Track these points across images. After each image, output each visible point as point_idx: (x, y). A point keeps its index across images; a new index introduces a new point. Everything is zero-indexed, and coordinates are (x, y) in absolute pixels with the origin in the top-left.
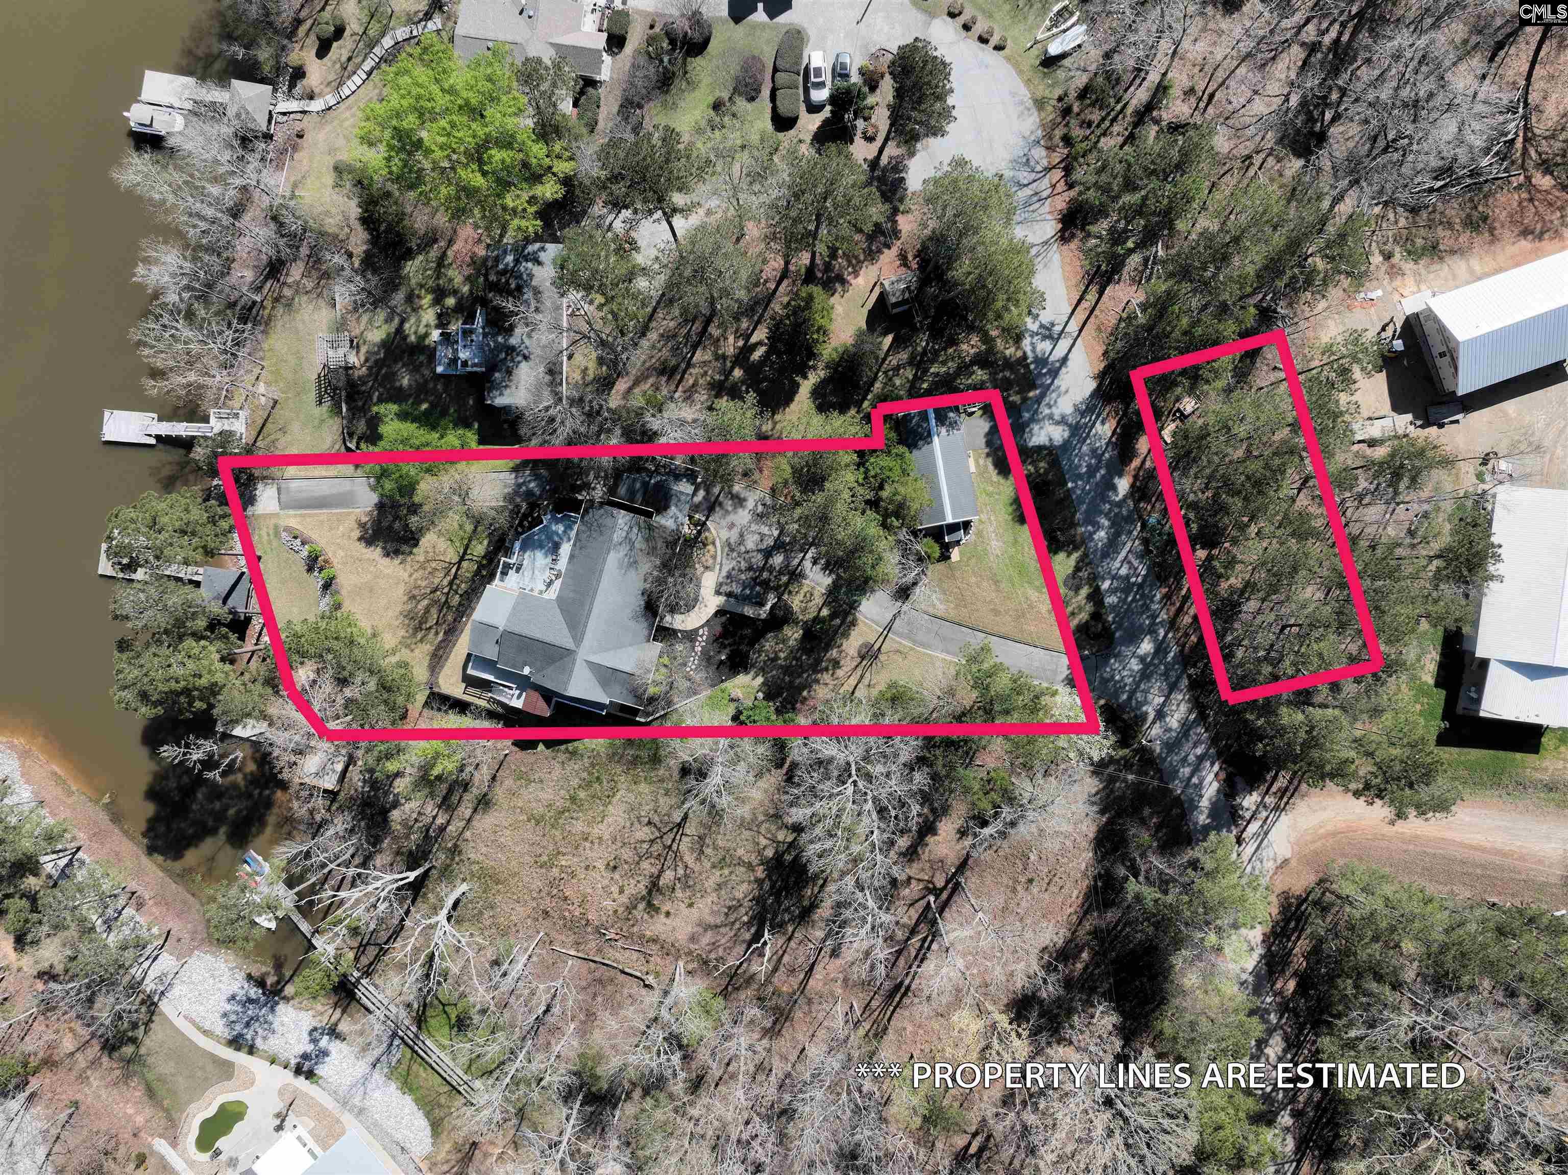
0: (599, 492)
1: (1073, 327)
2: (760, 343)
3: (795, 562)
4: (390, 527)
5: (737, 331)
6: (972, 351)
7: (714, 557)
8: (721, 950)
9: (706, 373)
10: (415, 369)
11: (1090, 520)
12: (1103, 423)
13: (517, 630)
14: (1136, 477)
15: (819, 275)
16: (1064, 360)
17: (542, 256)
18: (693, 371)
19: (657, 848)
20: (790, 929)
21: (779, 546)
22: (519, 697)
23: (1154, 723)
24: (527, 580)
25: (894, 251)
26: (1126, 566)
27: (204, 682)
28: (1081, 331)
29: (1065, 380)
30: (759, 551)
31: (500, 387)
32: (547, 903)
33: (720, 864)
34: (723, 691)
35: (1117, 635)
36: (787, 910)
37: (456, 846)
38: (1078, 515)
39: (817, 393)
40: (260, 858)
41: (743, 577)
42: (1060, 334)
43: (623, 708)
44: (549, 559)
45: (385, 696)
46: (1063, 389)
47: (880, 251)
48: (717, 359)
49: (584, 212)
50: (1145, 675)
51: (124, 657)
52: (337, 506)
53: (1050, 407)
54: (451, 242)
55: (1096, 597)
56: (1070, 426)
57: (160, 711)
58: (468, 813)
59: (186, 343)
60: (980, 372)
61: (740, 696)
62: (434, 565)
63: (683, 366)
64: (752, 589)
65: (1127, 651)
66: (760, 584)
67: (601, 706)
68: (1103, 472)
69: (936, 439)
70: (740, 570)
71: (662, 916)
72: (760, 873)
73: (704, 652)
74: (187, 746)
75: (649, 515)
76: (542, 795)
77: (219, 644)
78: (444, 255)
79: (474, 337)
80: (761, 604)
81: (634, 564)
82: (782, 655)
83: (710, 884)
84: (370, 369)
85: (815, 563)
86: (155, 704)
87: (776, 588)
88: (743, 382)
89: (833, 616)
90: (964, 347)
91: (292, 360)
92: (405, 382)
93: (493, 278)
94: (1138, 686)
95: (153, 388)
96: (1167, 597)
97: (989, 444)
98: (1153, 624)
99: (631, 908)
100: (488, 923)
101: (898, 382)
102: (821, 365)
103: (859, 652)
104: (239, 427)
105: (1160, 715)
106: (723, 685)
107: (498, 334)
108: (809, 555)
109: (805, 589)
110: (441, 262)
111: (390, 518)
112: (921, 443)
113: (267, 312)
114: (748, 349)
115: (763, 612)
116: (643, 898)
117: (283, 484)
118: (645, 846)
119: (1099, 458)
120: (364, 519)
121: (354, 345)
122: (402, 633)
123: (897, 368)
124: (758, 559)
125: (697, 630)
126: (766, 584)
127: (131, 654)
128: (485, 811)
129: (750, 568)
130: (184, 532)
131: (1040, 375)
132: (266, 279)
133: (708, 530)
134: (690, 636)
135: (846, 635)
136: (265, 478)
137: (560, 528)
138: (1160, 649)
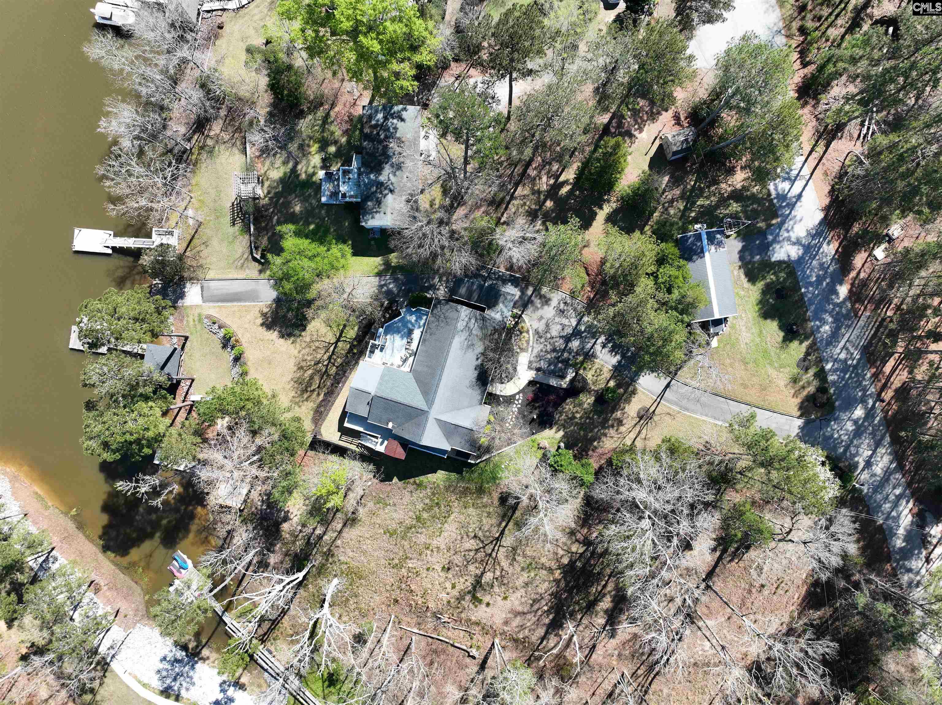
0: (442, 292)
1: (806, 171)
2: (566, 182)
3: (589, 346)
4: (285, 316)
5: (548, 172)
6: (729, 189)
7: (528, 342)
8: (527, 631)
9: (525, 204)
10: (305, 200)
11: (817, 317)
12: (829, 244)
13: (384, 395)
14: (852, 285)
15: (613, 130)
16: (800, 196)
17: (404, 114)
18: (514, 202)
19: (481, 555)
20: (579, 617)
21: (576, 333)
22: (382, 444)
23: (863, 470)
24: (388, 357)
25: (670, 113)
26: (844, 351)
27: (150, 434)
28: (812, 174)
29: (799, 211)
30: (561, 337)
31: (371, 213)
32: (396, 594)
33: (528, 568)
34: (533, 441)
35: (837, 403)
36: (577, 603)
37: (329, 550)
38: (809, 313)
39: (611, 219)
40: (185, 557)
41: (549, 356)
42: (796, 178)
43: (459, 453)
44: (405, 341)
45: (287, 444)
46: (798, 218)
47: (659, 113)
48: (533, 194)
49: (434, 83)
50: (858, 432)
51: (91, 414)
52: (245, 300)
53: (788, 231)
54: (333, 106)
55: (821, 375)
56: (803, 246)
57: (118, 456)
58: (339, 526)
59: (138, 177)
60: (735, 205)
61: (547, 446)
62: (317, 344)
63: (508, 198)
64: (556, 366)
65: (844, 416)
66: (562, 362)
67: (444, 452)
68: (828, 280)
69: (707, 254)
70: (546, 351)
71: (483, 606)
72: (558, 574)
73: (520, 411)
74: (137, 481)
75: (483, 310)
76: (395, 515)
77: (160, 402)
78: (328, 115)
79: (351, 176)
80: (563, 377)
81: (471, 346)
82: (578, 416)
83: (520, 582)
84: (271, 199)
85: (604, 346)
86: (114, 452)
87: (574, 365)
88: (553, 211)
89: (618, 386)
90: (723, 186)
91: (213, 192)
92: (297, 208)
93: (367, 130)
94: (852, 442)
95: (112, 210)
96: (875, 376)
97: (741, 258)
98: (864, 395)
99: (460, 599)
100: (352, 607)
101: (672, 212)
102: (613, 199)
103: (638, 413)
104: (173, 241)
105: (868, 464)
106: (534, 437)
107: (371, 172)
108: (600, 341)
109: (596, 366)
110: (326, 119)
111: (285, 310)
112: (695, 257)
113: (194, 157)
114: (558, 186)
115: (564, 383)
116: (469, 592)
117: (205, 284)
118: (472, 554)
119: (826, 269)
120: (265, 310)
121: (261, 182)
122: (293, 394)
123: (672, 201)
124: (560, 344)
125: (513, 396)
126: (566, 362)
127: (96, 413)
128: (352, 525)
129: (554, 350)
130: (136, 320)
131: (781, 206)
132: (194, 132)
133: (524, 321)
134: (509, 400)
135: (628, 401)
136: (191, 279)
137: (413, 318)
138: (870, 414)
